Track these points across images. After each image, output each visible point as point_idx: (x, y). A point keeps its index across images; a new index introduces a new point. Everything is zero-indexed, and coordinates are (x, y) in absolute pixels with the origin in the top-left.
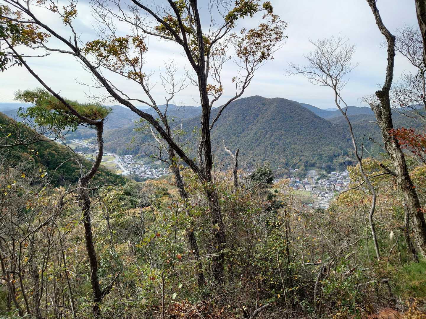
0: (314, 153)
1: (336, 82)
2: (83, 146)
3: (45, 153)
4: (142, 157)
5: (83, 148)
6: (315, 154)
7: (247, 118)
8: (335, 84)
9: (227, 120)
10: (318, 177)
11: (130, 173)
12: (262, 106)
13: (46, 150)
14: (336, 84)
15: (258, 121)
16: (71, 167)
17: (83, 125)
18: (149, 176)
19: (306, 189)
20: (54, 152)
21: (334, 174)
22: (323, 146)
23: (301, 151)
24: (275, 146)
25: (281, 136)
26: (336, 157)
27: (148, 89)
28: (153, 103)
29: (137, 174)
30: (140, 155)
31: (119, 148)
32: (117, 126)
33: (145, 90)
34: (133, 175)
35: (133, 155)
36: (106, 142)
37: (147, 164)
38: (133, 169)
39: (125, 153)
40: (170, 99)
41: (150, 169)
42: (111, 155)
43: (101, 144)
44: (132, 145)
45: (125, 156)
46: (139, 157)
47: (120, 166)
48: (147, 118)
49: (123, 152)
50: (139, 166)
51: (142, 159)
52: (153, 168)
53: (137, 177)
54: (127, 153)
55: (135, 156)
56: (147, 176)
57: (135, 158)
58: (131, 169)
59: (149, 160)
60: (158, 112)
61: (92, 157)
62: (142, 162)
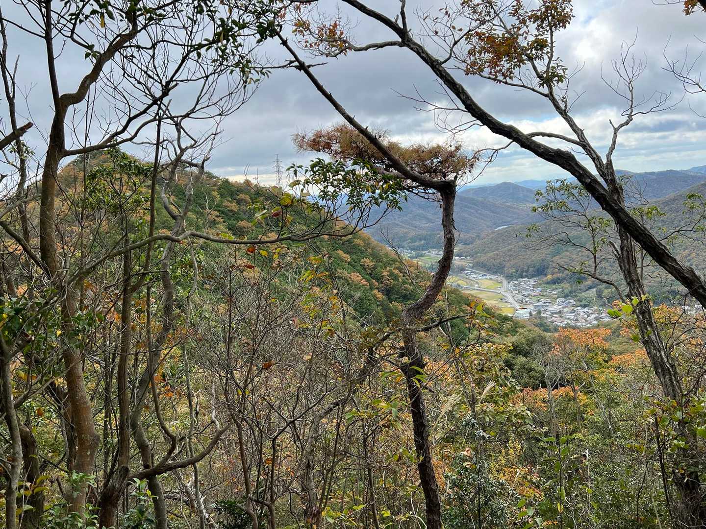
3: (385, 274)
4: (554, 282)
11: (531, 314)
13: (386, 267)
17: (417, 194)
18: (570, 322)
20: (396, 272)
27: (566, 107)
28: (578, 136)
29: (544, 317)
30: (549, 277)
31: (508, 265)
32: (505, 222)
33: (557, 107)
34: (536, 318)
35: (535, 279)
36: (485, 253)
37: (566, 296)
38: (535, 307)
39: (520, 274)
40: (622, 125)
41: (572, 308)
42: (494, 277)
43: (450, 232)
44: (533, 258)
45: (521, 279)
46: (548, 283)
47: (510, 299)
48: (559, 162)
49: (517, 271)
50: (549, 300)
51: (554, 286)
52: (577, 306)
53: (545, 323)
54: (524, 274)
55: (540, 279)
56: (566, 321)
57: (540, 284)
58: (532, 307)
59: (570, 288)
60: (591, 154)
61: (459, 282)
62: (555, 293)
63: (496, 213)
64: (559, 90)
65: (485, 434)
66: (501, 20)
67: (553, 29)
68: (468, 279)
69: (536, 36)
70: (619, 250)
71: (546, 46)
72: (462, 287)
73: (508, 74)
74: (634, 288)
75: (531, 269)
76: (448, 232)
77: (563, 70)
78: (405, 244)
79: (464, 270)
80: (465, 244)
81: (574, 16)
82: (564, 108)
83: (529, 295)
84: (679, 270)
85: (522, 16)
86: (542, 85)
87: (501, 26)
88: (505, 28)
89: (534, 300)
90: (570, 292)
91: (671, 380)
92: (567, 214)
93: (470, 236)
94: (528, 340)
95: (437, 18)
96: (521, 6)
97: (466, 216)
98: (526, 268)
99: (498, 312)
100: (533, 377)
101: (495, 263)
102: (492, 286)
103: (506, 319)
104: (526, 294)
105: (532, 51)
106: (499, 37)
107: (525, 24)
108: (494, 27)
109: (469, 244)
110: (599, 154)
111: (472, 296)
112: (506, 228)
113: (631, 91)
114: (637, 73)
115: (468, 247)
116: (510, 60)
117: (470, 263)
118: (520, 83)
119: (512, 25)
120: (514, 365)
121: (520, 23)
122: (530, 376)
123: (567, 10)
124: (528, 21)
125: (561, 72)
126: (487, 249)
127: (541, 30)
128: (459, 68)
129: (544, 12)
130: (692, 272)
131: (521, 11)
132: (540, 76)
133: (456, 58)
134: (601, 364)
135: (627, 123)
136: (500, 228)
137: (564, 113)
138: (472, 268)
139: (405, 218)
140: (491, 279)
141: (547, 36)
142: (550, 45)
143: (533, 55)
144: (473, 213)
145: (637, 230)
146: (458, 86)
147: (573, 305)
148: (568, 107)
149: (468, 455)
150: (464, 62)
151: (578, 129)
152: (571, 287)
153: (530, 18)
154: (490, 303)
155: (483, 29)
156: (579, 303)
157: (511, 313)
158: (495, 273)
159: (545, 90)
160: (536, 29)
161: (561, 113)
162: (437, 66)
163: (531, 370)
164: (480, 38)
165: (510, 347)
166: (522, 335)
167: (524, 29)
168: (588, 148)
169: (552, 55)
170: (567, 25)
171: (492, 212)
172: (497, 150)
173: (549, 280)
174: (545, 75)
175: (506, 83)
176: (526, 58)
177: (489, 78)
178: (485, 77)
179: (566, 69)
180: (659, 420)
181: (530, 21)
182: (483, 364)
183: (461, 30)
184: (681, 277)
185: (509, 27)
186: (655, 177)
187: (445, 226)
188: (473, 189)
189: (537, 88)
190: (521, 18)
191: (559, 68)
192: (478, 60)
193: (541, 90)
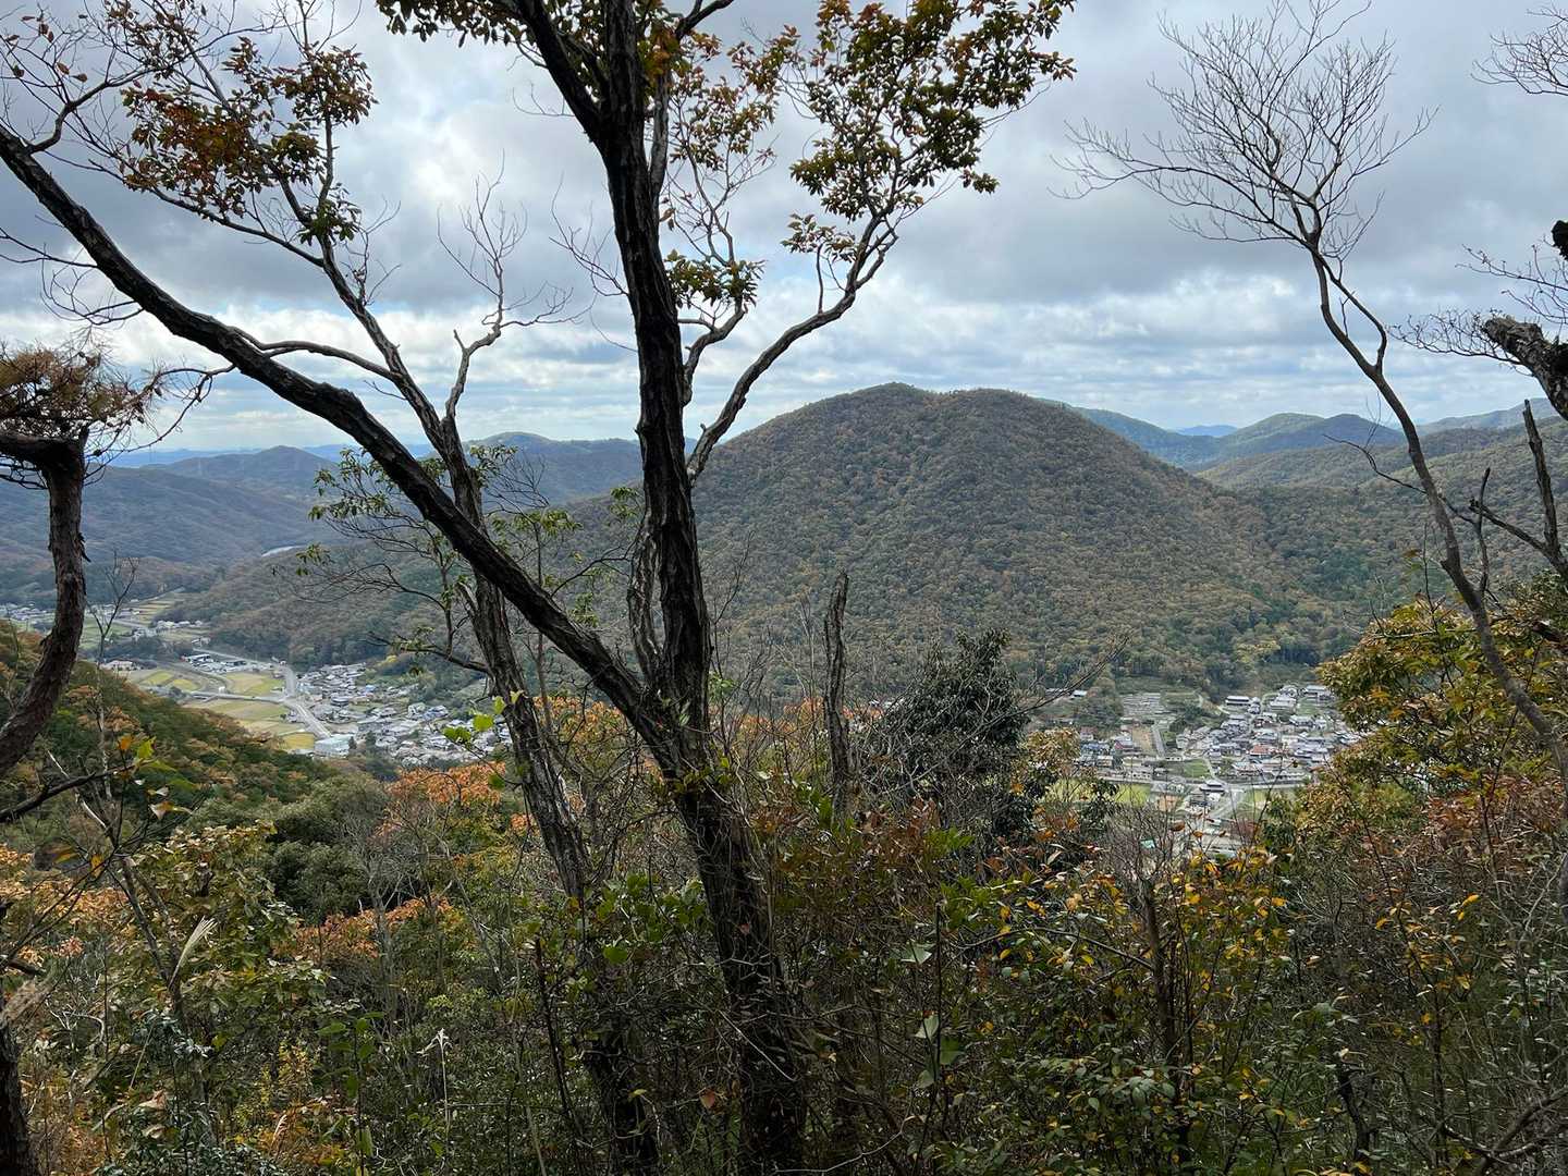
0: (1151, 616)
1: (1317, 217)
2: (137, 636)
4: (399, 670)
5: (134, 643)
6: (1154, 623)
7: (859, 480)
8: (1310, 229)
9: (771, 491)
10: (1172, 719)
11: (352, 744)
12: (918, 425)
14: (1319, 228)
15: (904, 491)
16: (82, 733)
18: (438, 753)
19: (1124, 774)
21: (1239, 703)
22: (1186, 585)
23: (1096, 612)
24: (984, 595)
25: (1007, 553)
26: (1242, 631)
27: (362, 292)
28: (387, 357)
29: (382, 749)
30: (391, 659)
31: (295, 636)
32: (285, 538)
33: (344, 293)
34: (363, 753)
35: (360, 665)
36: (239, 611)
37: (427, 700)
38: (362, 727)
39: (325, 655)
40: (478, 345)
41: (440, 724)
42: (264, 666)
43: (71, 568)
44: (354, 619)
45: (326, 668)
46: (388, 672)
47: (305, 715)
48: (328, 412)
49: (317, 650)
50: (392, 711)
51: (402, 679)
52: (451, 719)
53: (385, 761)
54: (335, 654)
55: (370, 665)
56: (429, 753)
57: (372, 677)
58: (354, 728)
59: (435, 681)
60: (414, 398)
61: (178, 683)
62: (404, 693)
63: (264, 516)
64: (345, 254)
65: (199, 1047)
66: (208, 76)
67: (333, 120)
68: (199, 674)
69: (292, 127)
70: (475, 601)
71: (314, 154)
72: (184, 695)
73: (230, 203)
74: (504, 678)
75: (350, 644)
76: (65, 567)
77: (351, 211)
78: (21, 592)
79: (187, 652)
80: (190, 590)
81: (376, 102)
82: (357, 295)
83: (346, 703)
84: (573, 639)
85: (257, 76)
86: (306, 238)
87: (207, 88)
88: (218, 94)
89: (359, 712)
90: (437, 689)
91: (573, 857)
92: (389, 522)
93: (203, 572)
94: (336, 804)
95: (15, 37)
96: (254, 53)
97: (189, 522)
98: (338, 641)
99: (275, 747)
100: (347, 886)
101: (265, 634)
102: (260, 686)
103: (295, 761)
104: (339, 699)
105: (281, 159)
106: (207, 113)
107: (265, 96)
108: (193, 89)
109: (197, 591)
110: (430, 400)
111: (211, 714)
112: (287, 553)
113: (499, 277)
114: (509, 242)
115: (196, 596)
116: (234, 172)
117: (205, 635)
118: (256, 226)
119: (234, 92)
120: (303, 867)
121: (254, 91)
122: (340, 888)
123: (359, 85)
124: (272, 90)
125: (348, 218)
126: (245, 601)
127: (306, 116)
128: (103, 170)
129: (310, 79)
130: (596, 641)
131: (255, 65)
132: (303, 218)
133: (93, 142)
134: (488, 838)
135: (489, 341)
136: (275, 551)
137: (357, 307)
138: (210, 646)
139: (21, 526)
140: (257, 671)
141: (318, 132)
142: (324, 154)
143: (287, 167)
144: (206, 516)
145: (492, 561)
146: (76, 213)
147: (443, 717)
148: (367, 294)
149: (160, 1106)
150: (113, 155)
151: (387, 343)
152: (439, 679)
153: (275, 84)
154: (254, 727)
155: (167, 86)
156: (454, 712)
157: (307, 747)
158: (265, 657)
159: (316, 250)
160: (294, 111)
161: (351, 306)
162: (18, 156)
163: (342, 872)
164: (160, 107)
165: (269, 829)
166: (321, 796)
167: (264, 107)
168: (407, 385)
169: (330, 176)
170: (361, 117)
171: (254, 513)
172: (209, 375)
173: (390, 666)
174: (314, 217)
175: (225, 222)
176: (269, 171)
177: (181, 204)
178: (172, 201)
179: (358, 211)
180: (543, 942)
181: (277, 92)
182: (208, 878)
183: (82, 78)
184: (576, 652)
185: (227, 95)
186: (589, 451)
187: (57, 552)
188: (203, 460)
189: (296, 244)
190: (256, 80)
191: (342, 207)
192: (160, 158)
193: (304, 247)
